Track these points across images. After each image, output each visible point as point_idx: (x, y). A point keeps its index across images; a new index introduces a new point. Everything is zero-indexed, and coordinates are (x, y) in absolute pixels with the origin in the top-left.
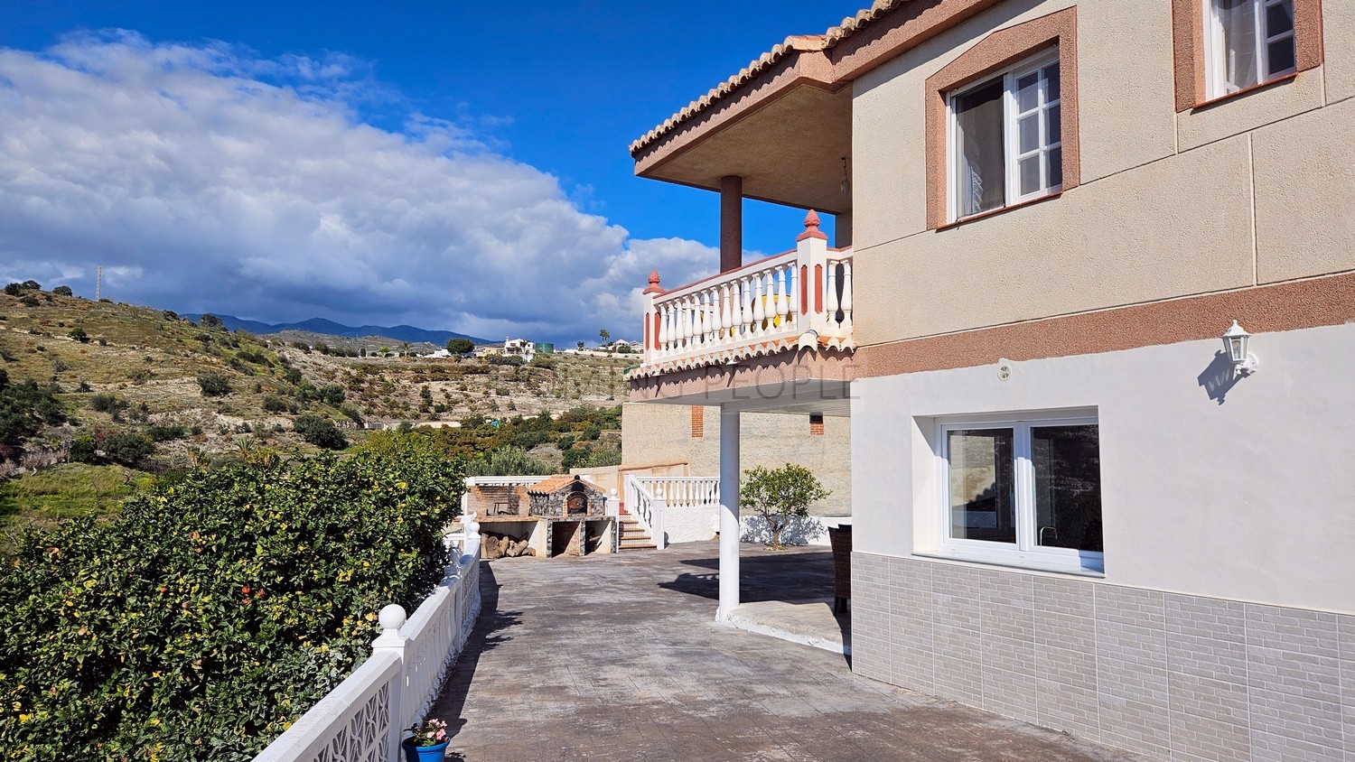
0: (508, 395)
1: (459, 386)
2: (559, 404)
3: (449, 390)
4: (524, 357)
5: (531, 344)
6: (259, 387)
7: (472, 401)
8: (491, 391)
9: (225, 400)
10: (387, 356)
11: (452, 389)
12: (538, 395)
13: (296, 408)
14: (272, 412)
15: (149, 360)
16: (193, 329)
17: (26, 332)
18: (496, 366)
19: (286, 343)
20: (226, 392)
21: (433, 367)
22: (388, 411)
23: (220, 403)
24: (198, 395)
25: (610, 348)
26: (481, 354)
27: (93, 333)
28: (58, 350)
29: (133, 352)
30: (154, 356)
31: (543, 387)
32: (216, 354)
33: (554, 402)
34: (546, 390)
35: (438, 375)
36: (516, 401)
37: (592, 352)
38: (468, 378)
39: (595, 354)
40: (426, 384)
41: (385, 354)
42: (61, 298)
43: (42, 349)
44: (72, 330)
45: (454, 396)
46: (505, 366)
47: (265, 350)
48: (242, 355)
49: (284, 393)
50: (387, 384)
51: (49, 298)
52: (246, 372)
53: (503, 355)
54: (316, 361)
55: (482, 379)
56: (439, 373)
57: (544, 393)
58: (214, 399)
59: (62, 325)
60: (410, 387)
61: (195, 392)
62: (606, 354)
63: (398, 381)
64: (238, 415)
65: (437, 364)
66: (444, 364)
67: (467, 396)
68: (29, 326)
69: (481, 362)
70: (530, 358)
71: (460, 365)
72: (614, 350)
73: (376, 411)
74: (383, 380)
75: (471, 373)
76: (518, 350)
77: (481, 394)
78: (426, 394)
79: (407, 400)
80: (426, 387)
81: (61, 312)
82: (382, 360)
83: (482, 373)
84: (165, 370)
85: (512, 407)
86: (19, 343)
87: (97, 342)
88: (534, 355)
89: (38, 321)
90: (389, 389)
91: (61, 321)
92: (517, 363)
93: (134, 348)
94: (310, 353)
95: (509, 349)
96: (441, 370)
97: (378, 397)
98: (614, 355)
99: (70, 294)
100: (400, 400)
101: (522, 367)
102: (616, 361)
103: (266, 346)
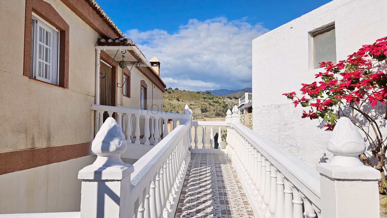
6: (215, 110)
9: (206, 114)
13: (223, 115)
14: (217, 116)
15: (191, 105)
16: (203, 95)
17: (168, 100)
19: (226, 97)
20: (207, 112)
23: (205, 114)
24: (201, 112)
27: (181, 99)
28: (173, 103)
29: (188, 103)
30: (192, 103)
32: (207, 102)
42: (176, 91)
43: (170, 103)
44: (176, 98)
47: (220, 99)
48: (213, 102)
49: (220, 111)
51: (173, 91)
52: (212, 106)
54: (233, 101)
58: (204, 113)
59: (175, 97)
61: (200, 112)
64: (209, 117)
68: (168, 98)
81: (175, 94)
84: (194, 107)
86: (166, 103)
87: (181, 101)
89: (170, 97)
91: (175, 96)
93: (188, 102)
94: (232, 99)
99: (178, 90)
103: (220, 98)
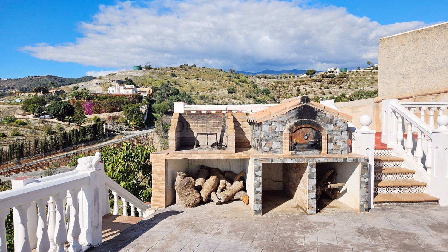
0: (329, 88)
1: (310, 86)
2: (349, 91)
3: (307, 88)
4: (335, 74)
5: (338, 69)
6: (244, 90)
7: (315, 92)
8: (322, 87)
9: (234, 95)
10: (285, 78)
11: (308, 87)
12: (341, 88)
13: (255, 96)
14: (248, 98)
15: (214, 84)
16: (226, 74)
17: (184, 78)
18: (324, 78)
19: (253, 76)
20: (234, 93)
21: (301, 80)
22: (285, 96)
23: (233, 96)
24: (227, 94)
25: (372, 68)
26: (319, 75)
27: (200, 77)
28: (192, 83)
29: (210, 82)
30: (215, 83)
31: (343, 85)
32: (232, 81)
33: (347, 90)
34: (344, 86)
35: (303, 83)
36: (332, 90)
37: (364, 70)
38: (313, 84)
39: (365, 71)
40: (298, 86)
41: (284, 77)
42: (193, 68)
43: (188, 83)
44: (195, 77)
45: (308, 90)
46: (328, 78)
47: (247, 79)
48: (240, 81)
49: (251, 92)
50: (285, 88)
51: (190, 68)
52: (240, 86)
53: (327, 74)
54: (262, 81)
55: (319, 83)
56: (303, 82)
57: (343, 87)
58: (231, 95)
59: (193, 75)
60: (293, 88)
61: (226, 93)
62: (370, 70)
63: (289, 86)
64: (238, 99)
65: (302, 79)
66: (305, 79)
67: (313, 90)
68: (185, 76)
69: (318, 77)
70: (337, 74)
71: (311, 79)
72: (374, 69)
73: (281, 97)
74: (284, 86)
75: (315, 82)
76: (333, 72)
77: (318, 89)
78: (298, 90)
79: (292, 92)
80: (298, 88)
81: (193, 72)
82: (283, 79)
83: (319, 81)
84: (218, 87)
85: (330, 93)
86: (183, 82)
87: (201, 80)
88: (339, 73)
89: (187, 75)
90: (286, 89)
91: (193, 74)
92: (332, 76)
93: (210, 81)
94: (261, 79)
95: (329, 72)
96: (304, 81)
97: (282, 92)
98: (374, 71)
99: (196, 67)
100: (289, 93)
101: (335, 78)
102: (374, 73)
103: (247, 78)
